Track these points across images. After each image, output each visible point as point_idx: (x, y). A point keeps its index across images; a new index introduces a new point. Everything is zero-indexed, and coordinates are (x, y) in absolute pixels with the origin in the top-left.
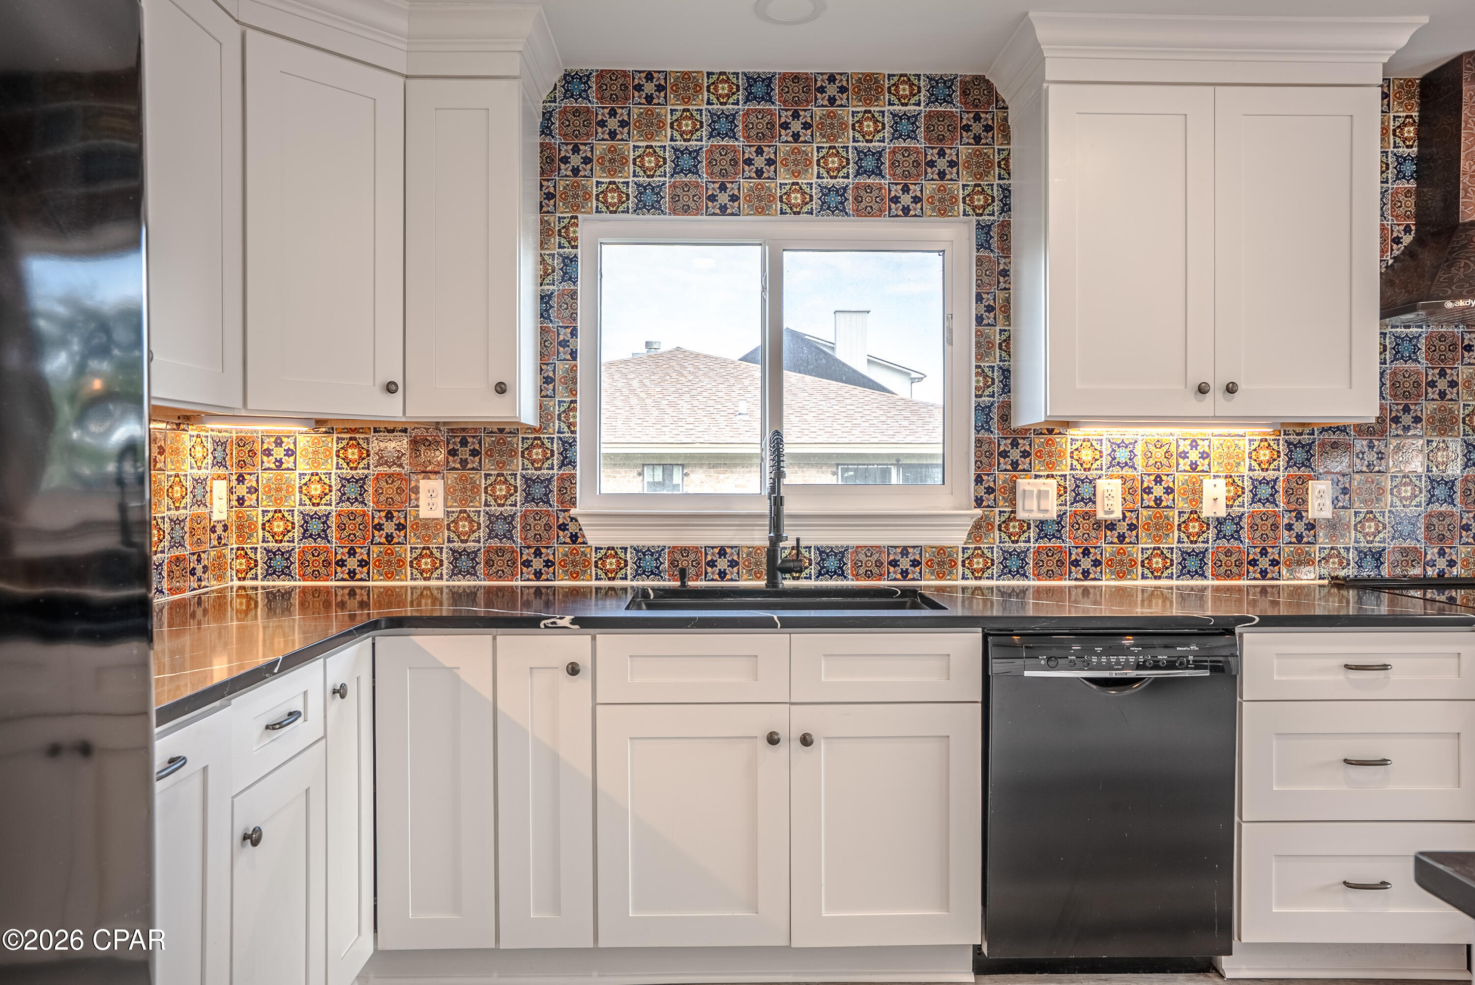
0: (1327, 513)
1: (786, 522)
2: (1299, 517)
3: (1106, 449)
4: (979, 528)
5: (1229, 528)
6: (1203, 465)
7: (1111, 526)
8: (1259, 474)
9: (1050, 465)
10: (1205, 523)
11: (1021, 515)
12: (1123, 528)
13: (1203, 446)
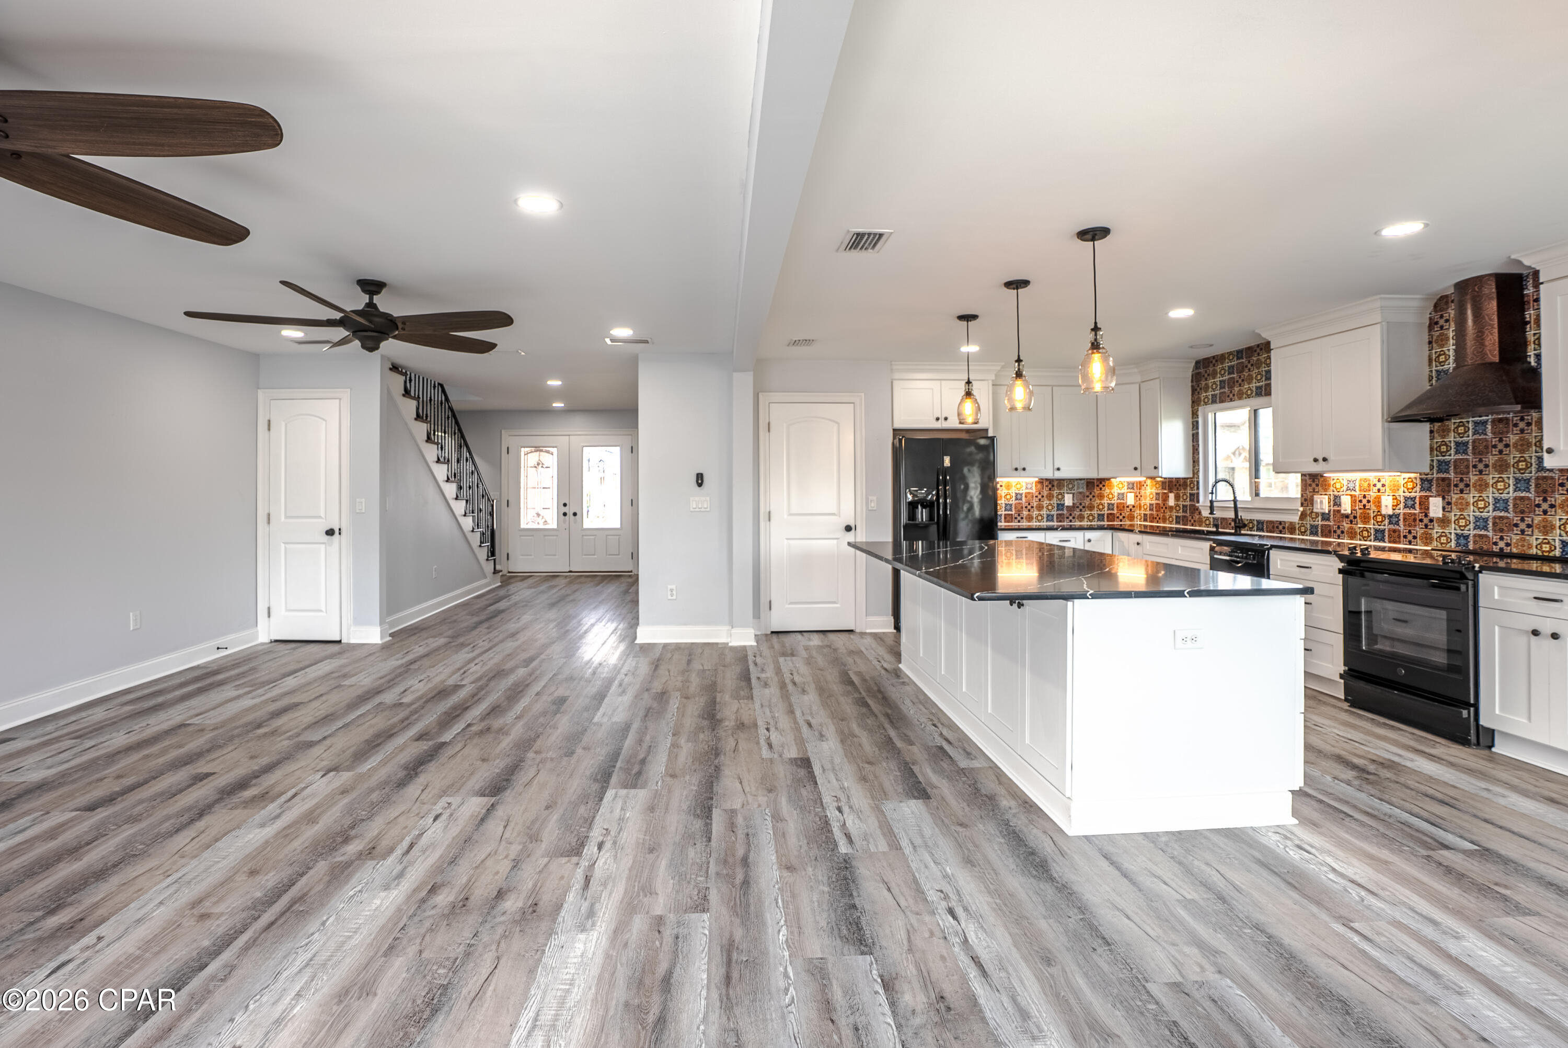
0: (1440, 514)
1: (1239, 510)
2: (1426, 516)
3: (1345, 483)
4: (1303, 516)
5: (1394, 520)
6: (1382, 489)
7: (1347, 516)
8: (1407, 494)
9: (1326, 490)
10: (1384, 516)
11: (1315, 510)
12: (1351, 518)
13: (1383, 481)
